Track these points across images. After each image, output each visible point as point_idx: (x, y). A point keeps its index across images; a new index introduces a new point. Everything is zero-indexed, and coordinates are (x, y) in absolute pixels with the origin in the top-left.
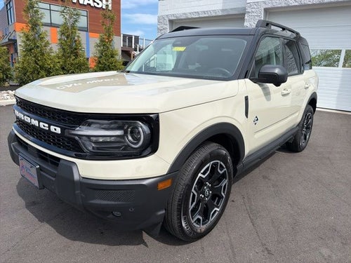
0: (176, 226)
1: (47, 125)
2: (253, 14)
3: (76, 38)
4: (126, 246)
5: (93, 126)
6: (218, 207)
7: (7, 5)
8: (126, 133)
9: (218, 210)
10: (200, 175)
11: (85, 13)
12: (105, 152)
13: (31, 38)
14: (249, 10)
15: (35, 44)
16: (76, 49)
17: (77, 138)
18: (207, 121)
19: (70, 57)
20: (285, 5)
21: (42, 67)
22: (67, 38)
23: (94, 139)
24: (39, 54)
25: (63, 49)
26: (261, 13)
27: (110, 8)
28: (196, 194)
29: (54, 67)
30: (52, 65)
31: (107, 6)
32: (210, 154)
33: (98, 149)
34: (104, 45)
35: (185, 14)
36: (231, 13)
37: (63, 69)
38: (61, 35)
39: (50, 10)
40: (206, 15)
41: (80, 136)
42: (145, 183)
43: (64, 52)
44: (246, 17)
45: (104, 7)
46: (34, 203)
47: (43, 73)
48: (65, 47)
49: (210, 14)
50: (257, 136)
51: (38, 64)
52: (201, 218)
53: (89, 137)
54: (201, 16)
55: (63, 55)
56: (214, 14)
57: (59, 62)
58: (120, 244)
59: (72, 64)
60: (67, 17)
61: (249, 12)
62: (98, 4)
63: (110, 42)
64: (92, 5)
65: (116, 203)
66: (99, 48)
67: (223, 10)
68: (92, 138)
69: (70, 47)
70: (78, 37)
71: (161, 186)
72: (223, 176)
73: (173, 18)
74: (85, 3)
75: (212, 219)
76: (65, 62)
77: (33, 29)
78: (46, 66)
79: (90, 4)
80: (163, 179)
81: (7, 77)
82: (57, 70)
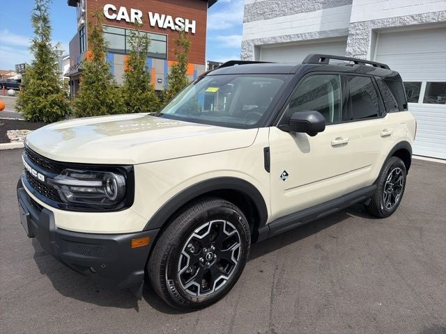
0: (161, 290)
1: (36, 172)
2: (358, 37)
3: (144, 69)
4: (116, 308)
5: (73, 175)
6: (227, 276)
7: (80, 32)
8: (104, 183)
9: (227, 278)
10: (193, 235)
11: (164, 38)
12: (83, 203)
13: (94, 70)
14: (353, 32)
15: (97, 77)
16: (143, 82)
17: (56, 187)
18: (198, 175)
19: (136, 91)
20: (400, 25)
21: (103, 103)
22: (135, 68)
23: (75, 189)
24: (100, 88)
25: (130, 82)
26: (367, 35)
27: (194, 31)
28: (188, 257)
29: (117, 101)
30: (114, 100)
31: (190, 29)
32: (208, 211)
33: (77, 199)
34: (176, 77)
35: (274, 38)
36: (331, 35)
37: (128, 104)
38: (128, 67)
39: (125, 36)
40: (300, 39)
41: (60, 185)
42: (117, 239)
43: (131, 85)
44: (349, 41)
45: (187, 30)
46: (43, 254)
47: (104, 109)
48: (131, 80)
49: (304, 38)
50: (288, 194)
51: (98, 99)
52: (198, 285)
53: (69, 186)
54: (293, 40)
55: (129, 89)
56: (309, 38)
57: (123, 97)
58: (110, 306)
59: (138, 99)
60: (136, 45)
61: (352, 35)
62: (180, 27)
63: (184, 73)
64: (173, 28)
65: (87, 257)
66: (170, 81)
67: (320, 33)
68: (72, 188)
69: (138, 79)
70: (147, 67)
71: (135, 244)
72: (234, 239)
73: (260, 43)
74: (165, 27)
75: (215, 289)
76: (131, 96)
77: (96, 60)
78: (108, 101)
79: (170, 28)
80: (138, 236)
81: (66, 113)
82: (120, 105)
